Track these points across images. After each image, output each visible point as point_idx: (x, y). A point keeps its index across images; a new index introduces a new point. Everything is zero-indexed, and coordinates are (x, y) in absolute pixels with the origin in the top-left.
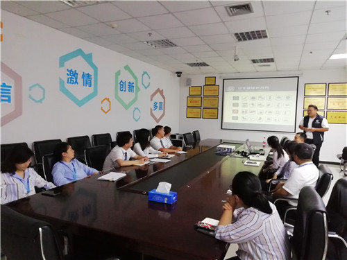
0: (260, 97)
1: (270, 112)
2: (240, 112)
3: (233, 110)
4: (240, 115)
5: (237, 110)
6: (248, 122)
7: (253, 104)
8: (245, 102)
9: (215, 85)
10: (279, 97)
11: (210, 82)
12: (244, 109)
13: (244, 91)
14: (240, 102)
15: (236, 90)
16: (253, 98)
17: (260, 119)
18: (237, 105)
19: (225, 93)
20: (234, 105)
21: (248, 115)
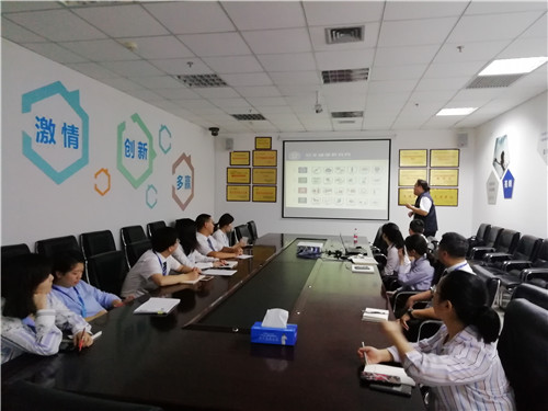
0: (338, 169)
1: (353, 191)
2: (309, 191)
3: (300, 189)
4: (309, 195)
5: (306, 189)
6: (322, 206)
7: (328, 179)
8: (316, 176)
9: (270, 150)
10: (364, 169)
11: (263, 145)
12: (316, 187)
13: (314, 159)
14: (309, 176)
15: (303, 158)
16: (328, 170)
17: (339, 201)
18: (305, 180)
19: (287, 163)
20: (301, 180)
21: (321, 196)
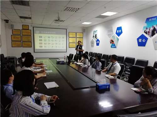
0: (52, 37)
1: (57, 44)
3: (40, 43)
4: (43, 45)
5: (42, 43)
6: (47, 48)
7: (49, 40)
8: (45, 39)
10: (60, 37)
11: (25, 28)
12: (45, 42)
13: (44, 34)
14: (43, 39)
15: (40, 33)
16: (49, 37)
17: (53, 47)
18: (41, 40)
19: (35, 34)
20: (40, 40)
21: (47, 45)
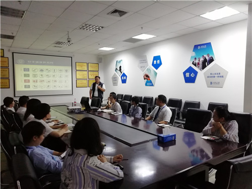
0: (47, 70)
1: (55, 81)
2: (31, 81)
3: (25, 80)
4: (31, 84)
5: (29, 80)
6: (39, 89)
7: (42, 75)
8: (35, 73)
10: (61, 70)
12: (35, 79)
13: (33, 64)
14: (31, 73)
15: (26, 63)
16: (42, 70)
17: (49, 86)
18: (28, 76)
19: (16, 66)
20: (25, 75)
21: (38, 84)
